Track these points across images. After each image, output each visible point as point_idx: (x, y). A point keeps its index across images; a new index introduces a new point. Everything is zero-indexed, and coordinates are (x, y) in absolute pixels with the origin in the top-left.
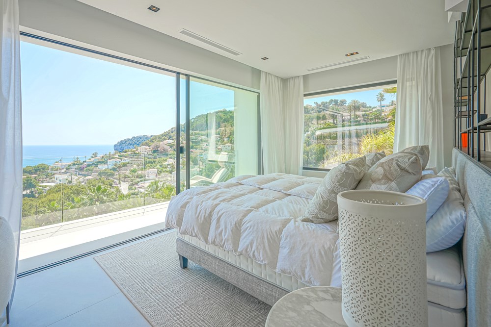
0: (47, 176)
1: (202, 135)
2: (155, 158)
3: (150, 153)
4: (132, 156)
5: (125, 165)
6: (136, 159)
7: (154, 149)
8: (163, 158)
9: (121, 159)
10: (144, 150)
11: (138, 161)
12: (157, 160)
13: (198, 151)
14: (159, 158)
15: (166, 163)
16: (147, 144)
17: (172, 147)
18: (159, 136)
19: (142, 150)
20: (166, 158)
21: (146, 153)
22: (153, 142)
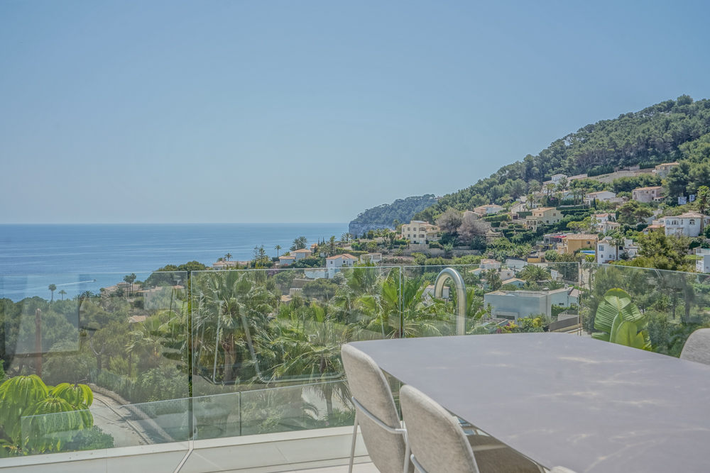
1: (597, 188)
2: (448, 255)
4: (386, 250)
6: (396, 258)
7: (446, 231)
8: (471, 256)
9: (358, 255)
10: (417, 233)
11: (402, 262)
13: (581, 236)
14: (459, 256)
15: (476, 272)
16: (429, 217)
17: (497, 225)
18: (462, 193)
19: (412, 232)
20: (478, 257)
21: (422, 240)
22: (444, 210)
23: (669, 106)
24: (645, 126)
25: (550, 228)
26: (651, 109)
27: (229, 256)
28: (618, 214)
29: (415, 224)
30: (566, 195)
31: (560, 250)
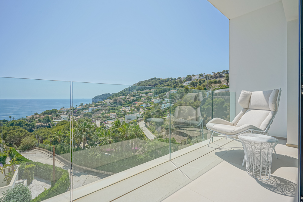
0: (57, 116)
1: (142, 93)
2: (115, 106)
3: (112, 103)
4: (102, 105)
5: (98, 110)
7: (114, 101)
8: (119, 107)
9: (96, 107)
10: (109, 102)
11: (105, 108)
12: (116, 108)
13: (140, 103)
14: (117, 106)
15: (121, 110)
16: (110, 98)
17: (124, 100)
18: (117, 94)
19: (107, 102)
20: (121, 107)
21: (110, 103)
22: (114, 97)
23: (153, 79)
24: (149, 82)
25: (134, 101)
26: (150, 79)
27: (64, 107)
28: (146, 98)
29: (108, 100)
30: (136, 94)
31: (136, 105)
